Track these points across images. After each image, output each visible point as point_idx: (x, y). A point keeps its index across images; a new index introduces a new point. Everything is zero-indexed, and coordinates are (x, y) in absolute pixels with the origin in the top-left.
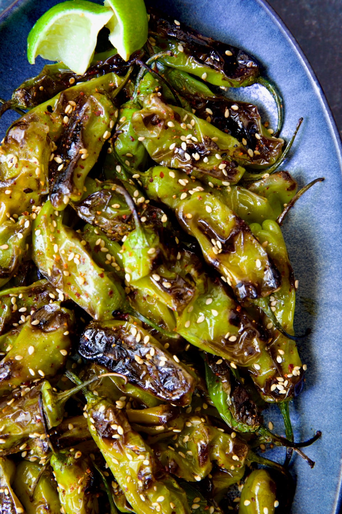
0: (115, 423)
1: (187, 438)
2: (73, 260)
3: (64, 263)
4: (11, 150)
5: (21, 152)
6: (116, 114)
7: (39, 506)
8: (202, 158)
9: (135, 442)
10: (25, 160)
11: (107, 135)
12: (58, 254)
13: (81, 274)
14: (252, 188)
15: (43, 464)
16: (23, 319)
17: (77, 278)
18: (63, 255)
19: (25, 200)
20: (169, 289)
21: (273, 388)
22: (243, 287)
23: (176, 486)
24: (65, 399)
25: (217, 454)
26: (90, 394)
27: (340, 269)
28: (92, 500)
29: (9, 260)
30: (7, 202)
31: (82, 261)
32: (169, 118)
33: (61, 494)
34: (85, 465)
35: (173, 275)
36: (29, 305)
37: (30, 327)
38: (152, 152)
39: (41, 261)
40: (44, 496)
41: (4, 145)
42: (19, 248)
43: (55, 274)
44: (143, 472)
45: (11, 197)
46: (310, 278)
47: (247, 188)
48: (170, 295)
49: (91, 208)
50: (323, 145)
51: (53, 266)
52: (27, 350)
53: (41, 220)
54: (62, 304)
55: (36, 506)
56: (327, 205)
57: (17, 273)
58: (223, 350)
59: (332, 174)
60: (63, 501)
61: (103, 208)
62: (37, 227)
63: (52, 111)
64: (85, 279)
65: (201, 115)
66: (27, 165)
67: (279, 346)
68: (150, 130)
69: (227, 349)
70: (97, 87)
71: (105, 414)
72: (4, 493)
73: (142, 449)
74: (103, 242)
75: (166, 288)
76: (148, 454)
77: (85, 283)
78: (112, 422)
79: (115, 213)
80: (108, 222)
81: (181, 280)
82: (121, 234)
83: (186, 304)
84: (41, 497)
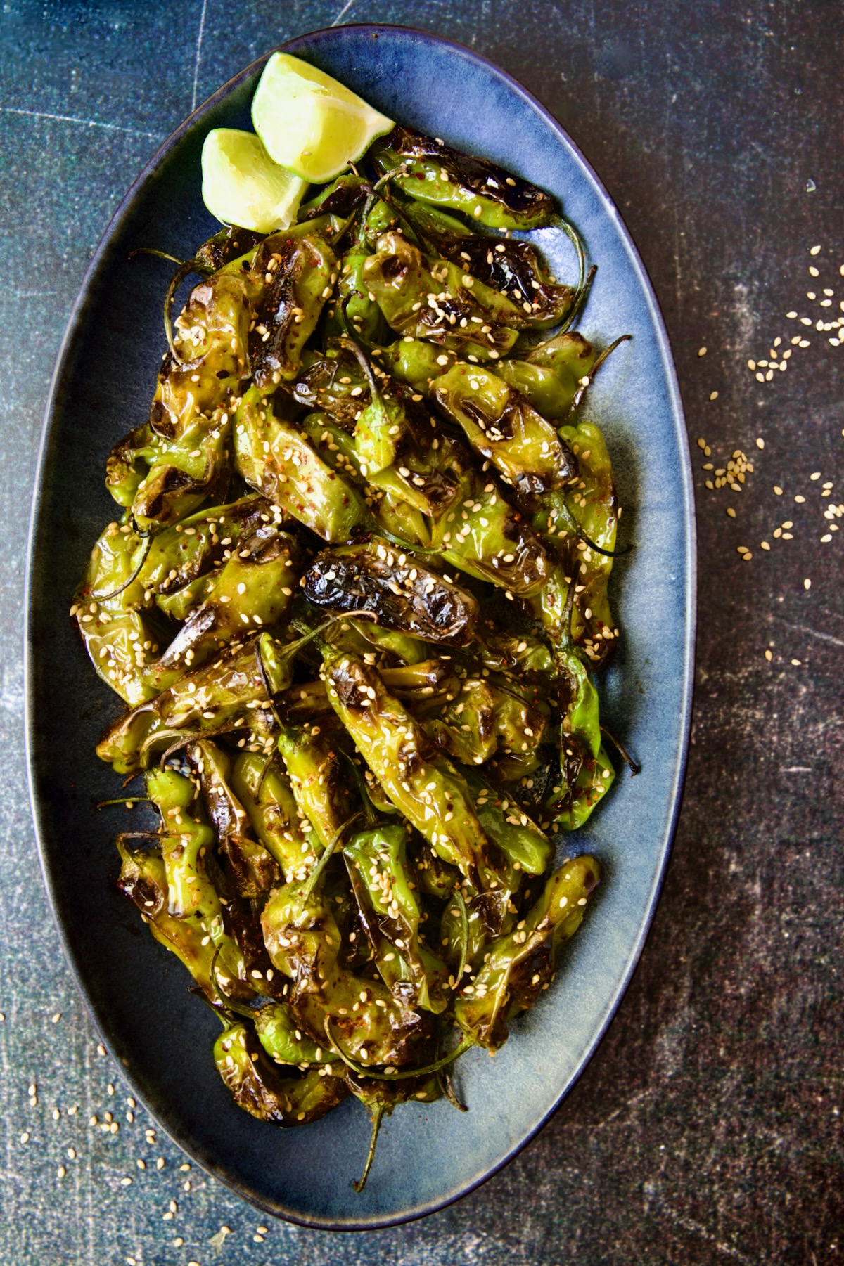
0: (363, 684)
1: (460, 708)
2: (290, 460)
3: (279, 465)
4: (196, 320)
5: (209, 319)
6: (338, 264)
7: (268, 809)
8: (458, 320)
9: (392, 708)
10: (216, 330)
11: (328, 294)
12: (270, 454)
13: (303, 478)
14: (532, 359)
15: (269, 754)
16: (227, 554)
17: (297, 484)
18: (278, 454)
19: (219, 389)
20: (421, 487)
22: (525, 481)
23: (452, 770)
24: (292, 652)
25: (504, 726)
26: (327, 647)
28: (340, 796)
29: (203, 470)
30: (195, 392)
31: (303, 459)
33: (295, 789)
34: (326, 746)
35: (427, 469)
36: (234, 535)
37: (238, 560)
38: (391, 316)
39: (247, 468)
40: (272, 795)
41: (185, 315)
42: (216, 452)
43: (267, 481)
44: (405, 749)
45: (199, 386)
47: (523, 359)
48: (422, 496)
49: (311, 385)
50: (625, 288)
51: (264, 470)
52: (235, 589)
53: (244, 415)
54: (280, 527)
55: (263, 809)
56: (636, 371)
57: (214, 492)
58: (495, 573)
59: (640, 326)
60: (299, 798)
61: (328, 384)
62: (238, 423)
63: (249, 269)
64: (309, 484)
65: (454, 262)
66: (218, 336)
68: (387, 280)
69: (500, 572)
70: (312, 231)
71: (349, 671)
72: (217, 792)
73: (402, 718)
74: (331, 435)
75: (417, 486)
76: (411, 725)
77: (310, 490)
78: (360, 683)
79: (344, 390)
80: (336, 400)
81: (439, 475)
83: (446, 508)
84: (269, 797)
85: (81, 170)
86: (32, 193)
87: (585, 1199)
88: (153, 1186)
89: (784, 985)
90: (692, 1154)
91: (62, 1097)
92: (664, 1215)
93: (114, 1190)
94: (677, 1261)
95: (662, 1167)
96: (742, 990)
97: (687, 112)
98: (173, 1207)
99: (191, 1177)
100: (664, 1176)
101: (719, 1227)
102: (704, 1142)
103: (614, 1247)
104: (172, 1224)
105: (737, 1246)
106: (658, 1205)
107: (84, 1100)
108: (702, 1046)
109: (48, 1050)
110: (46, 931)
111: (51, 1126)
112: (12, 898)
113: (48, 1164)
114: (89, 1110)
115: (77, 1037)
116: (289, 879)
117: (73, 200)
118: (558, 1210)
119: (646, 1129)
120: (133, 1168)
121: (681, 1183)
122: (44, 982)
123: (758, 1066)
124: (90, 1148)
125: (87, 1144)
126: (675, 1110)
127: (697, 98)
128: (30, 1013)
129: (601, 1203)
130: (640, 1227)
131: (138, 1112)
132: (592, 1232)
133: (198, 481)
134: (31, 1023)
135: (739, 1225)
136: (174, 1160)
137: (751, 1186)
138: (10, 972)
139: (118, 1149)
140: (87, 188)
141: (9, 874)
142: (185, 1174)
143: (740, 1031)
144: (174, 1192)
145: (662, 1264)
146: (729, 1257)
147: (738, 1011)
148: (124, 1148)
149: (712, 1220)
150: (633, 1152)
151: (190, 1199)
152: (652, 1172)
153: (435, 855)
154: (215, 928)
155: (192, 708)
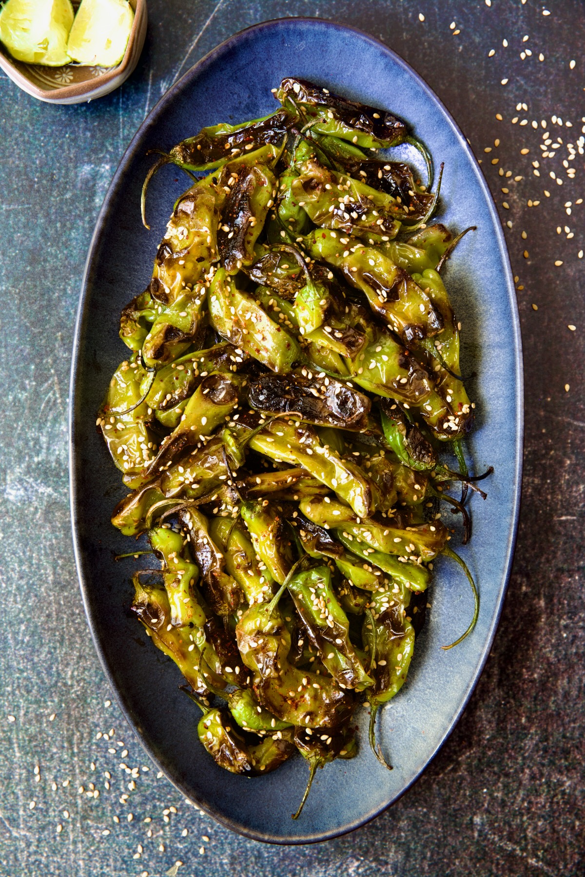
2: (250, 319)
3: (243, 323)
4: (181, 222)
5: (191, 223)
6: (277, 183)
7: (236, 554)
8: (360, 216)
10: (196, 230)
11: (271, 204)
12: (235, 315)
13: (259, 331)
14: (411, 242)
15: (235, 517)
17: (255, 335)
18: (241, 315)
19: (197, 269)
20: (341, 339)
21: (445, 426)
22: (410, 330)
24: (246, 441)
28: (284, 547)
29: (189, 326)
30: (182, 272)
31: (259, 318)
32: (327, 182)
33: (254, 543)
34: (273, 513)
35: (343, 326)
36: (210, 369)
38: (313, 216)
39: (219, 324)
40: (239, 545)
41: (174, 219)
42: (197, 314)
43: (234, 333)
45: (184, 268)
47: (406, 242)
48: (342, 344)
49: (262, 270)
51: (232, 327)
53: (216, 288)
55: (233, 555)
56: (482, 252)
57: (196, 339)
58: (396, 391)
59: (484, 222)
60: (257, 549)
61: (274, 269)
62: (212, 294)
63: (217, 183)
64: (263, 335)
65: (355, 176)
66: (198, 234)
67: (448, 386)
68: (310, 194)
69: (399, 391)
70: (257, 158)
72: (203, 542)
74: (275, 301)
75: (338, 338)
77: (264, 339)
79: (285, 273)
80: (280, 280)
81: (351, 329)
82: (292, 292)
83: (358, 351)
84: (237, 547)
85: (44, 117)
86: (10, 135)
87: (432, 830)
88: (125, 835)
89: (565, 671)
90: (507, 794)
91: (58, 774)
92: (489, 840)
93: (98, 839)
94: (500, 873)
95: (486, 805)
96: (536, 676)
97: (470, 58)
98: (140, 849)
99: (152, 827)
100: (488, 811)
101: (529, 847)
102: (515, 785)
103: (454, 864)
104: (140, 861)
105: (542, 860)
106: (484, 833)
107: (74, 775)
108: (509, 717)
109: (47, 741)
110: (43, 655)
111: (51, 795)
112: (18, 633)
113: (50, 823)
114: (77, 782)
115: (68, 730)
116: (251, 603)
117: (39, 139)
118: (414, 839)
119: (473, 778)
120: (110, 823)
121: (500, 816)
122: (43, 692)
123: (550, 729)
124: (80, 809)
125: (77, 807)
126: (493, 763)
127: (477, 48)
128: (33, 715)
129: (444, 833)
130: (472, 849)
131: (113, 782)
132: (438, 853)
133: (187, 334)
134: (34, 722)
135: (543, 845)
136: (140, 815)
137: (550, 816)
138: (18, 686)
139: (100, 809)
140: (49, 130)
141: (15, 616)
142: (148, 825)
143: (536, 705)
144: (140, 838)
145: (490, 875)
146: (537, 868)
147: (533, 691)
148: (104, 808)
149: (523, 842)
150: (465, 795)
151: (152, 843)
152: (479, 808)
153: (352, 584)
154: (200, 638)
155: (183, 483)
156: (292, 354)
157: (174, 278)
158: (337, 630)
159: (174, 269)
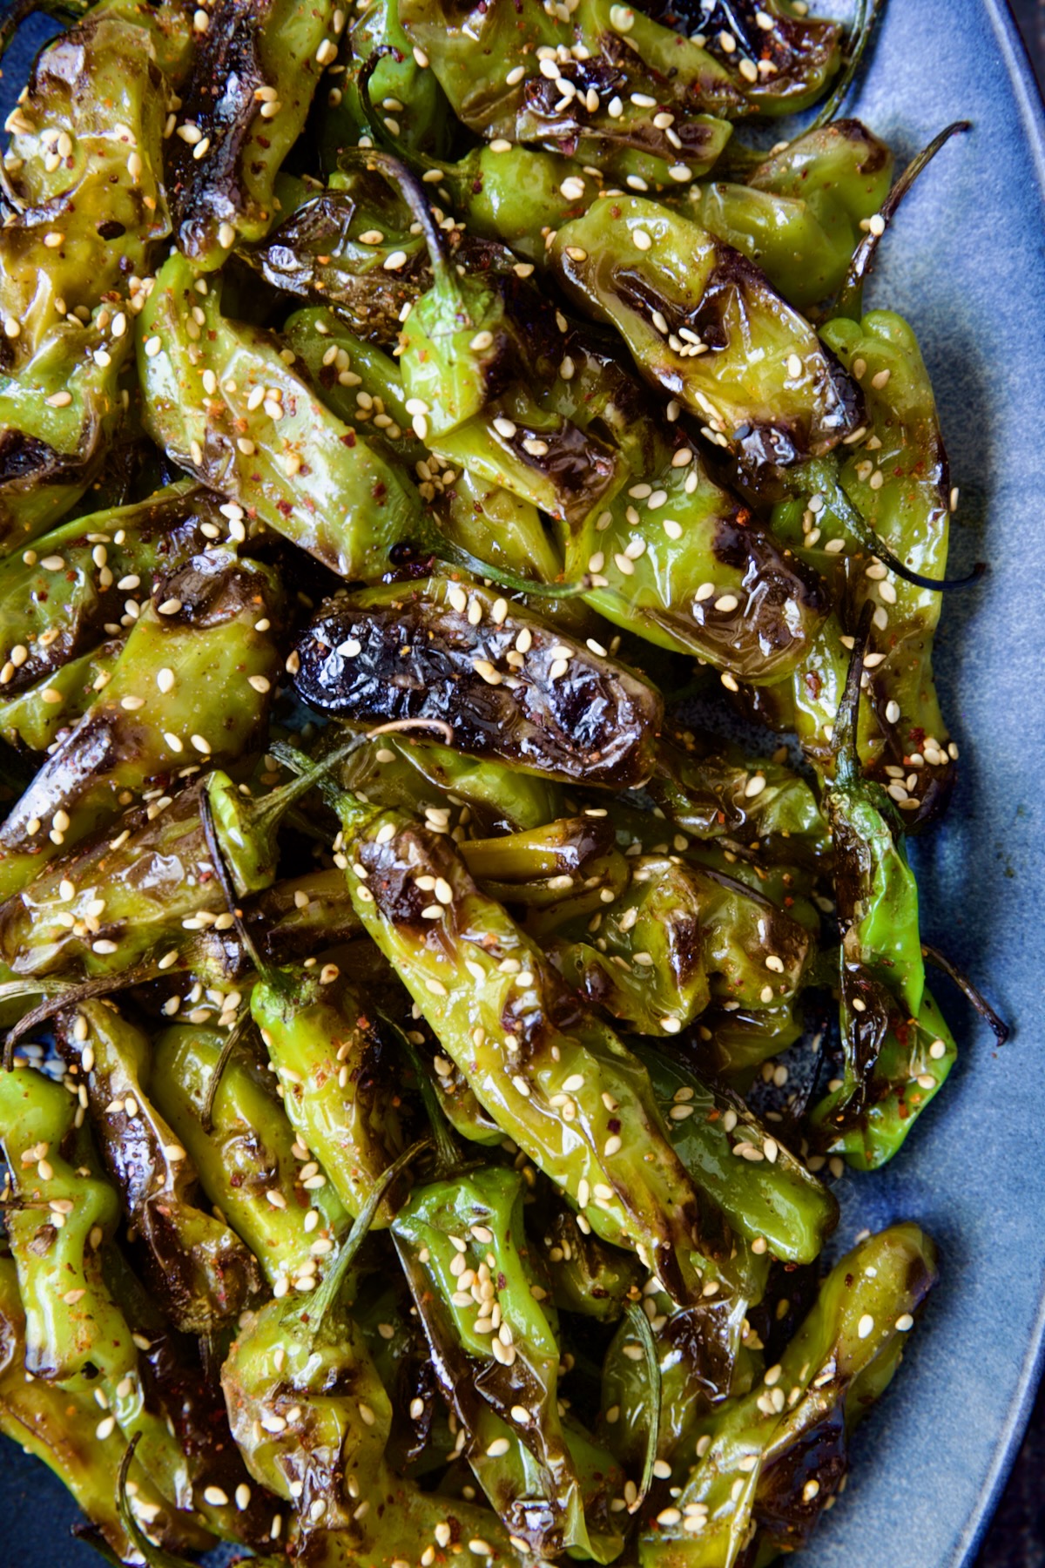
0: (425, 872)
1: (631, 918)
2: (261, 407)
3: (237, 417)
4: (50, 116)
5: (79, 114)
7: (231, 1142)
8: (604, 102)
9: (486, 922)
10: (95, 136)
11: (328, 55)
12: (217, 395)
13: (289, 445)
14: (759, 180)
15: (231, 1027)
16: (131, 608)
17: (277, 458)
18: (233, 396)
19: (104, 261)
20: (541, 459)
22: (755, 438)
23: (617, 1047)
24: (276, 810)
25: (724, 953)
26: (348, 799)
27: (1037, 376)
28: (382, 1110)
29: (76, 434)
30: (54, 269)
31: (288, 406)
33: (290, 1099)
34: (351, 1006)
35: (551, 420)
36: (145, 568)
37: (157, 620)
38: (462, 97)
39: (169, 426)
40: (240, 1114)
41: (28, 106)
42: (102, 395)
43: (212, 452)
44: (517, 1007)
45: (63, 255)
46: (953, 421)
48: (544, 477)
49: (299, 250)
50: (953, 21)
51: (206, 431)
52: (153, 681)
53: (159, 314)
54: (243, 550)
55: (221, 1144)
56: (982, 199)
57: (102, 479)
58: (700, 633)
59: (989, 102)
60: (299, 1116)
61: (336, 246)
62: (149, 332)
64: (301, 457)
66: (100, 149)
68: (453, 26)
69: (711, 633)
71: (396, 847)
72: (124, 1110)
73: (509, 941)
74: (343, 354)
75: (533, 457)
76: (527, 955)
77: (303, 469)
78: (419, 871)
79: (369, 257)
80: (354, 280)
81: (576, 433)
83: (594, 501)
84: (235, 1118)
116: (280, 1290)
133: (67, 457)
153: (585, 1230)
154: (125, 1400)
155: (68, 932)
156: (392, 520)
157: (30, 287)
158: (524, 1374)
159: (30, 260)
